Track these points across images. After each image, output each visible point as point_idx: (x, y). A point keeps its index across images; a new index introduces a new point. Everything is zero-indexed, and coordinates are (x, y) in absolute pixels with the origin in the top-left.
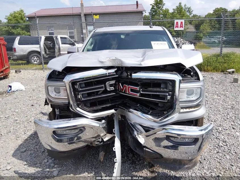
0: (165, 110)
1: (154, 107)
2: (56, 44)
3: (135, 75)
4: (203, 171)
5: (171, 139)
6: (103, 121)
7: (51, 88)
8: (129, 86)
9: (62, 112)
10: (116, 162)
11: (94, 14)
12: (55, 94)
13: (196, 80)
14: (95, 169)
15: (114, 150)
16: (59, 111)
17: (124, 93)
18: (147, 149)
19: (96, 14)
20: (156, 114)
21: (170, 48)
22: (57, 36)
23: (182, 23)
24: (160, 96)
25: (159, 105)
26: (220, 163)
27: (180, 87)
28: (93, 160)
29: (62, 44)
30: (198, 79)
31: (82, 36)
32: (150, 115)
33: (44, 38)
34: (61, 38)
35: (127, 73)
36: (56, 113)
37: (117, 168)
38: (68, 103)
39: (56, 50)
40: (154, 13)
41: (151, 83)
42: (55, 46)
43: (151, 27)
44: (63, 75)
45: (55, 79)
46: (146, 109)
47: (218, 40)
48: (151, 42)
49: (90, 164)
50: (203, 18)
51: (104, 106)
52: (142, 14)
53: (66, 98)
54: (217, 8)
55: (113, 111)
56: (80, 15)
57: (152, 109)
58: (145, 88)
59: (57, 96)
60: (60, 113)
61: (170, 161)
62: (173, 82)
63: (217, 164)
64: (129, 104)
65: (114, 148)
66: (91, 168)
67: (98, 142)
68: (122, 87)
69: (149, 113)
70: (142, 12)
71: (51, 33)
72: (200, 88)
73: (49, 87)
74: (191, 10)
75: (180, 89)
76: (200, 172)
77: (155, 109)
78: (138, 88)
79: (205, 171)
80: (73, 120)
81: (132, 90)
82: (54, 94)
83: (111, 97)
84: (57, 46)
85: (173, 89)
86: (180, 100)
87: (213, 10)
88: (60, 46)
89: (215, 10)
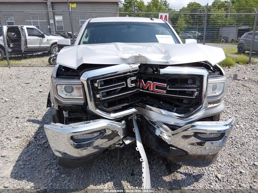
0: (191, 107)
1: (178, 104)
2: (22, 36)
3: (163, 71)
4: (218, 164)
5: (199, 135)
6: (123, 122)
7: (60, 87)
8: (154, 83)
9: (72, 114)
10: (142, 162)
11: (70, 3)
12: (66, 93)
13: (220, 75)
14: (111, 174)
15: (137, 150)
16: (68, 113)
17: (147, 90)
18: (173, 148)
19: (73, 3)
20: (182, 111)
21: (176, 43)
22: (23, 27)
23: (166, 16)
24: (187, 92)
25: (184, 102)
26: (230, 155)
27: (209, 83)
28: (103, 164)
29: (29, 35)
30: (221, 74)
31: (49, 27)
32: (175, 112)
33: (7, 29)
34: (27, 28)
35: (153, 69)
36: (64, 116)
37: (145, 168)
38: (83, 104)
39: (22, 42)
40: (128, 5)
41: (179, 79)
42: (21, 38)
43: (152, 20)
44: (71, 72)
45: (66, 77)
46: (170, 107)
47: (194, 35)
48: (156, 35)
49: (102, 170)
50: (178, 12)
51: (125, 105)
52: (118, 4)
53: (82, 97)
54: (191, 3)
55: (133, 110)
56: (46, 3)
57: (176, 106)
58: (173, 85)
59: (68, 96)
60: (69, 115)
61: (194, 157)
62: (201, 77)
63: (228, 156)
64: (151, 102)
65: (136, 148)
66: (105, 173)
67: (118, 144)
68: (145, 84)
69: (174, 111)
70: (118, 3)
71: (11, 22)
72: (224, 83)
73: (58, 87)
74: (167, 4)
75: (208, 85)
76: (216, 166)
77: (180, 106)
78: (166, 84)
79: (220, 164)
80: (93, 122)
81: (157, 87)
82: (64, 94)
83: (131, 94)
84: (23, 39)
85: (201, 84)
86: (208, 96)
87: (188, 5)
88: (27, 38)
89: (189, 4)
